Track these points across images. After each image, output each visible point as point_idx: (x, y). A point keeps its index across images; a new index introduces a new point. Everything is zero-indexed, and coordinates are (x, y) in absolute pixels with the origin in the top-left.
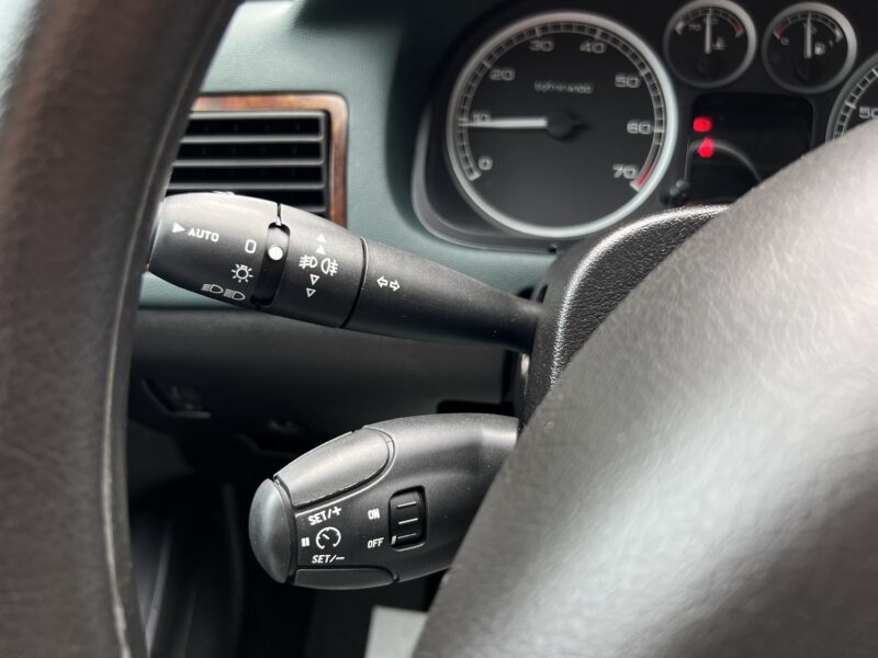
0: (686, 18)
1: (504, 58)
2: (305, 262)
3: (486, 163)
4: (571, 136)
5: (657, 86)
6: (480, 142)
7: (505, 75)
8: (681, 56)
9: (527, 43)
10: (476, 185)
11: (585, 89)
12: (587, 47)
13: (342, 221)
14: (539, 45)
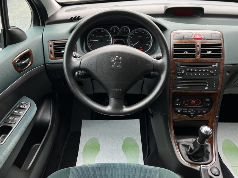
0: (112, 28)
1: (92, 33)
2: (77, 56)
3: (92, 45)
4: (101, 41)
5: (110, 36)
6: (91, 43)
7: (93, 35)
8: (112, 33)
9: (95, 31)
10: (91, 48)
11: (102, 36)
12: (102, 32)
13: (77, 52)
14: (96, 32)
